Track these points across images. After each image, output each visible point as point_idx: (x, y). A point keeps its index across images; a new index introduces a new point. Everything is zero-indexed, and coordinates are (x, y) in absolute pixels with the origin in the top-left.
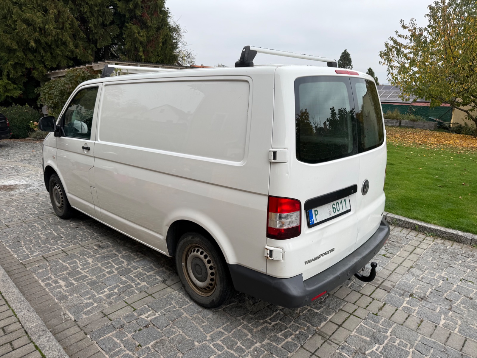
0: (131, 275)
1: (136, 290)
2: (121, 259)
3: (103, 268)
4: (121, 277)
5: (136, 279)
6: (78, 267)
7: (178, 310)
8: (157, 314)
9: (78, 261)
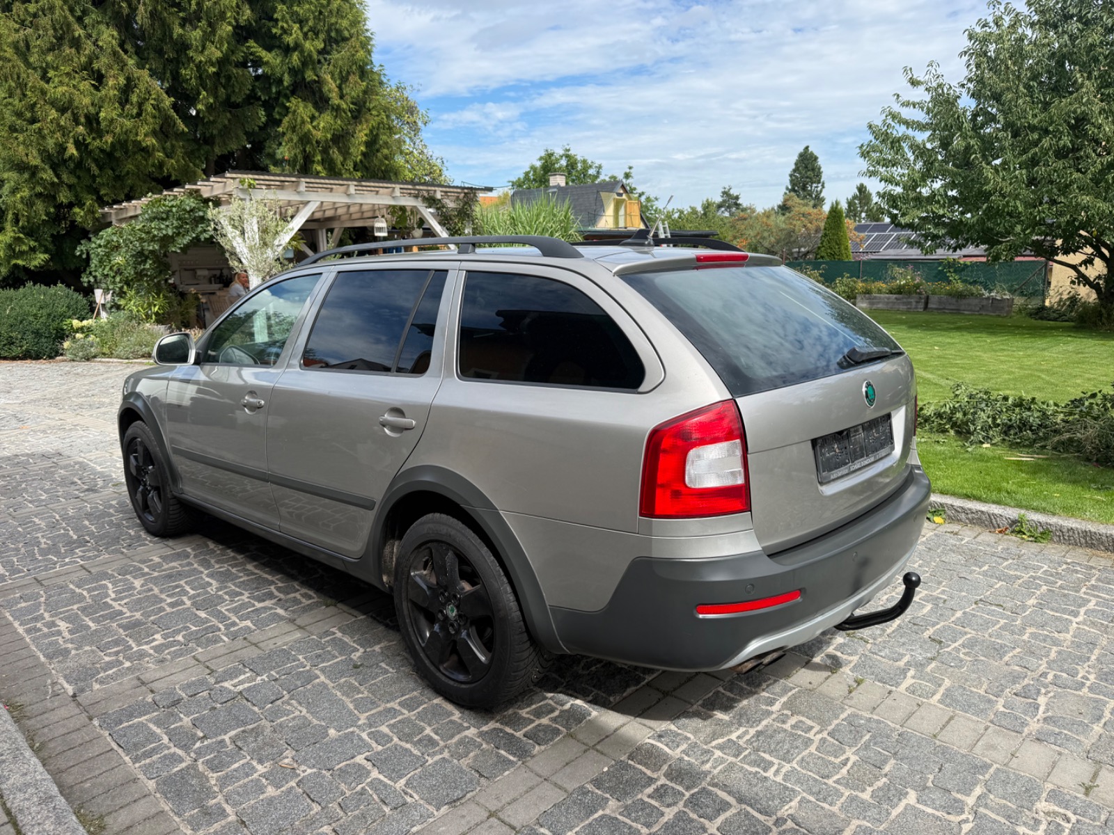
1: (226, 635)
3: (162, 596)
4: (198, 613)
5: (230, 615)
6: (107, 596)
7: (308, 671)
8: (259, 678)
9: (110, 586)
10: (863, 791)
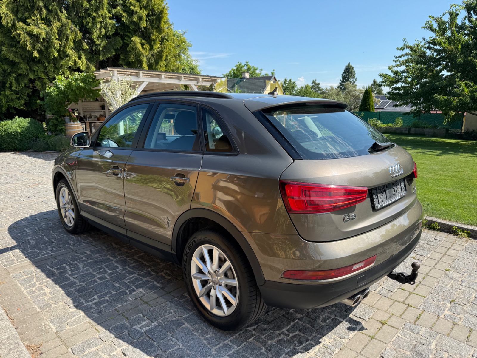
0: (125, 281)
1: (131, 297)
2: (116, 264)
3: (95, 273)
4: (114, 283)
5: (131, 285)
6: (67, 273)
8: (153, 324)
9: (67, 267)
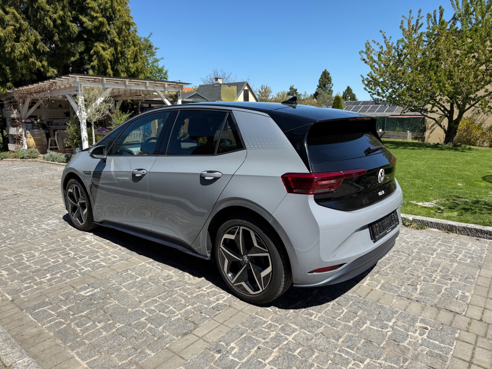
0: (76, 263)
1: (79, 274)
3: (49, 259)
4: (66, 265)
5: (81, 265)
6: (23, 259)
8: (96, 290)
9: (24, 255)
10: (350, 322)
